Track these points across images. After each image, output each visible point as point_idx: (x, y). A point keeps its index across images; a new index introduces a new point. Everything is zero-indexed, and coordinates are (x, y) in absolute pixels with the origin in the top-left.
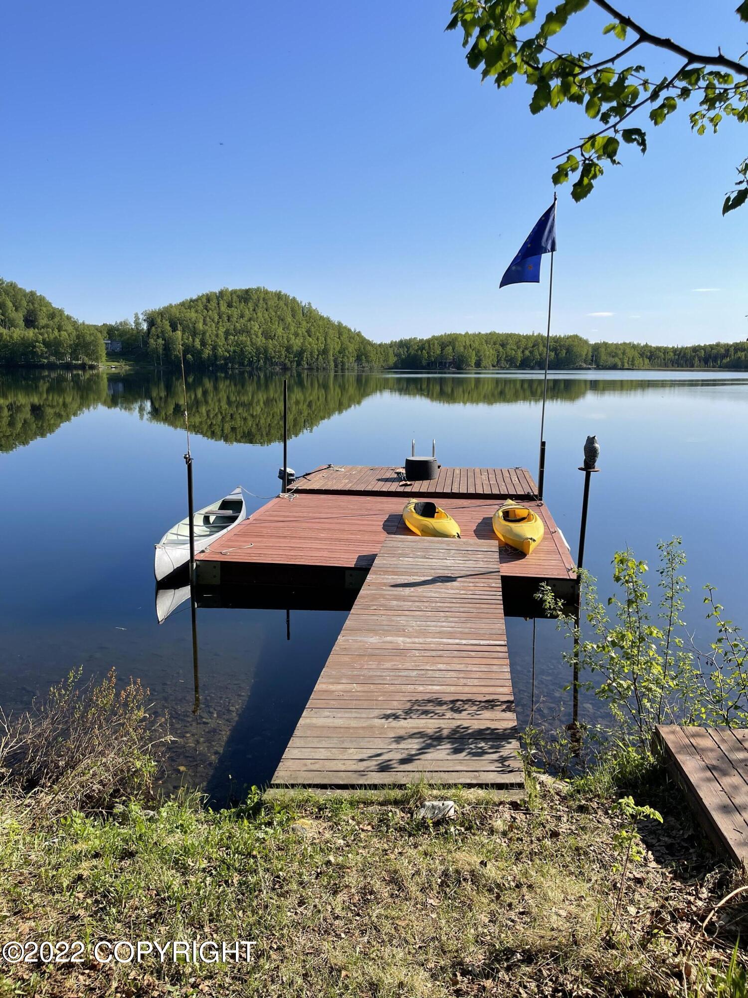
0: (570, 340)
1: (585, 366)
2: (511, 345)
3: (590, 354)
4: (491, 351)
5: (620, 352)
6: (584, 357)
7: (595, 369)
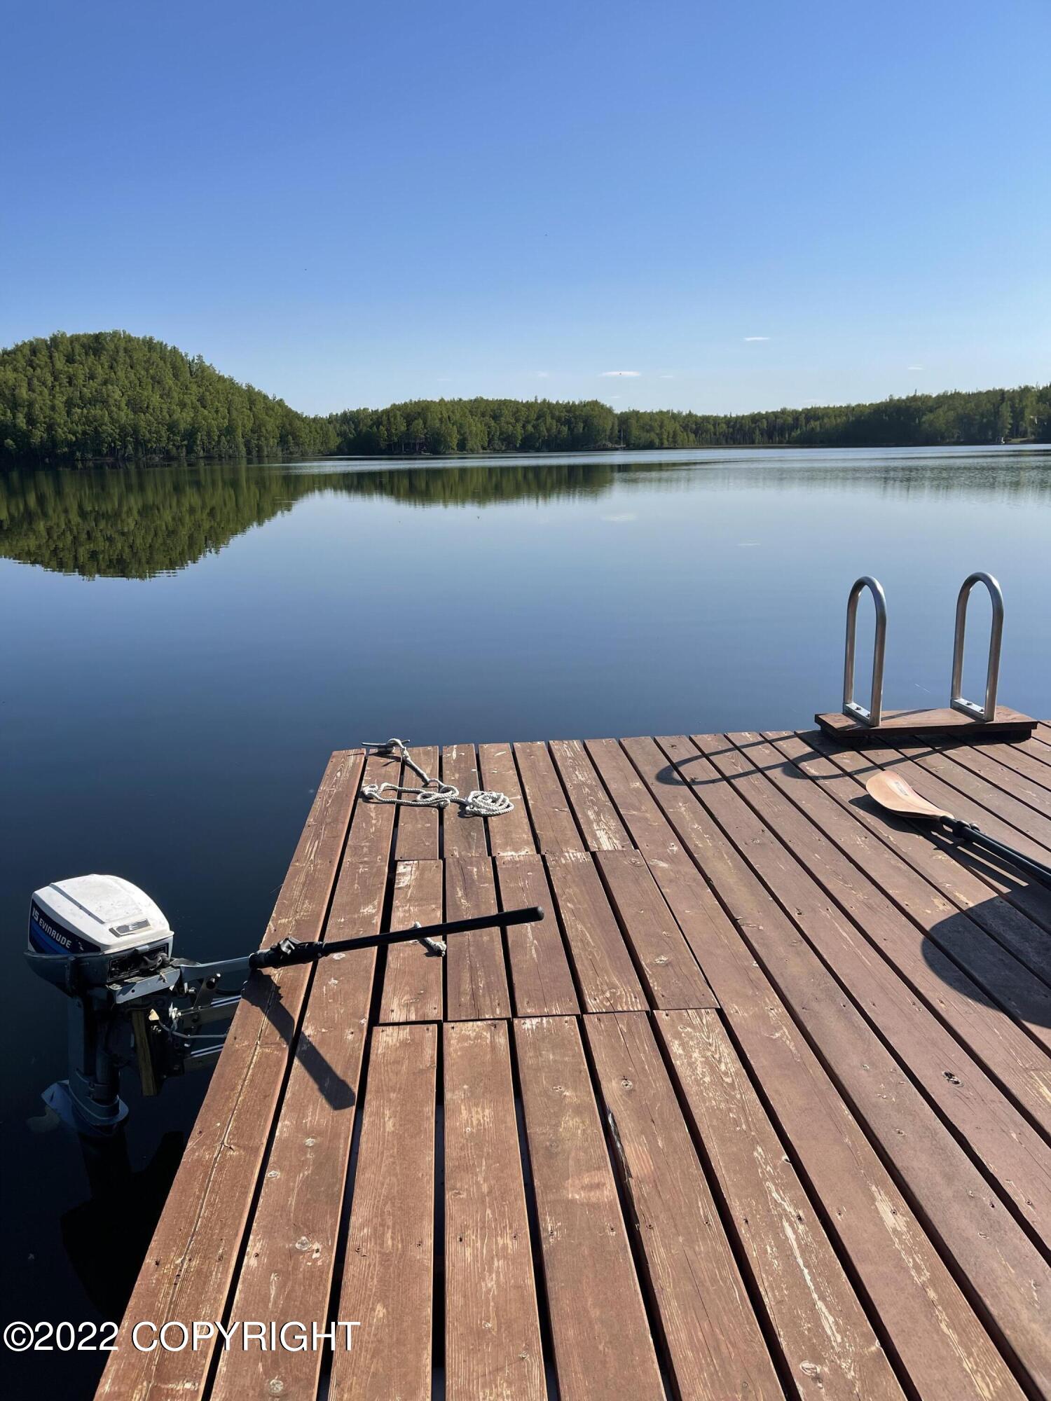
0: (588, 408)
1: (610, 445)
2: (507, 416)
3: (616, 428)
4: (479, 425)
5: (656, 425)
6: (608, 433)
7: (624, 449)
